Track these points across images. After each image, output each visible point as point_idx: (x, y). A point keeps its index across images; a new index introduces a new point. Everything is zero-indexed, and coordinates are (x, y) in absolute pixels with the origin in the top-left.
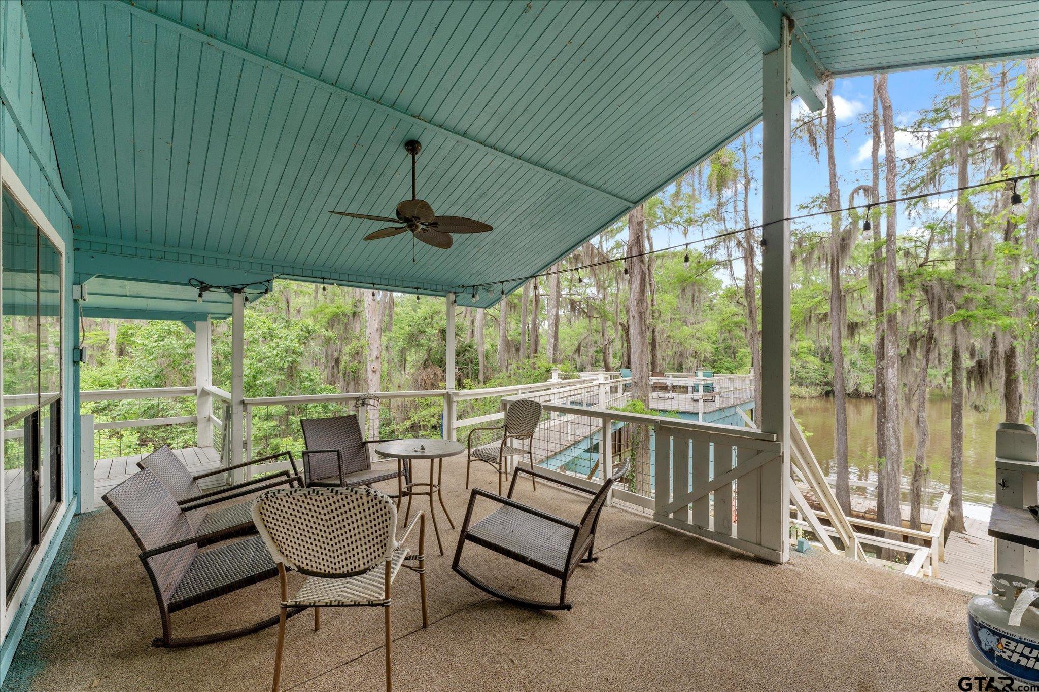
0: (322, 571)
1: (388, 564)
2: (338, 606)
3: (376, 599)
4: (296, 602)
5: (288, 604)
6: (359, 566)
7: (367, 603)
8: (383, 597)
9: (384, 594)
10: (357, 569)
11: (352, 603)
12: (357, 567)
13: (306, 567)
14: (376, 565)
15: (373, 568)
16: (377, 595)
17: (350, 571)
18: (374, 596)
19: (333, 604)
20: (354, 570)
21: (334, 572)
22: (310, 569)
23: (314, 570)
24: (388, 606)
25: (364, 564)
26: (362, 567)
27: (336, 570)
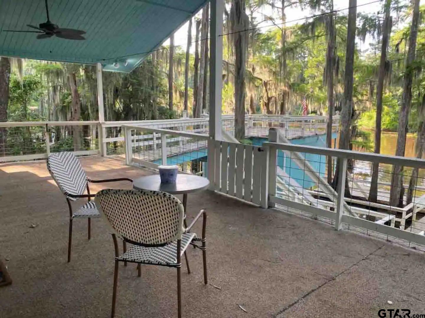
0: (139, 242)
1: (179, 242)
2: (148, 263)
3: (171, 262)
4: (124, 258)
5: (119, 259)
6: (161, 241)
7: (166, 264)
8: (176, 262)
9: (176, 260)
10: (160, 243)
11: (157, 263)
12: (159, 241)
13: (129, 238)
14: (171, 242)
15: (170, 243)
16: (172, 260)
17: (155, 243)
18: (170, 260)
19: (146, 262)
20: (157, 243)
21: (146, 243)
22: (131, 239)
23: (134, 240)
24: (180, 268)
25: (164, 240)
26: (163, 242)
27: (147, 242)
